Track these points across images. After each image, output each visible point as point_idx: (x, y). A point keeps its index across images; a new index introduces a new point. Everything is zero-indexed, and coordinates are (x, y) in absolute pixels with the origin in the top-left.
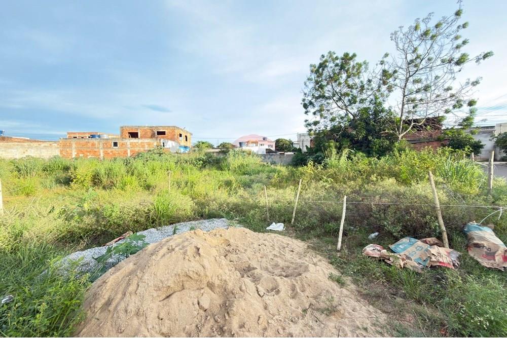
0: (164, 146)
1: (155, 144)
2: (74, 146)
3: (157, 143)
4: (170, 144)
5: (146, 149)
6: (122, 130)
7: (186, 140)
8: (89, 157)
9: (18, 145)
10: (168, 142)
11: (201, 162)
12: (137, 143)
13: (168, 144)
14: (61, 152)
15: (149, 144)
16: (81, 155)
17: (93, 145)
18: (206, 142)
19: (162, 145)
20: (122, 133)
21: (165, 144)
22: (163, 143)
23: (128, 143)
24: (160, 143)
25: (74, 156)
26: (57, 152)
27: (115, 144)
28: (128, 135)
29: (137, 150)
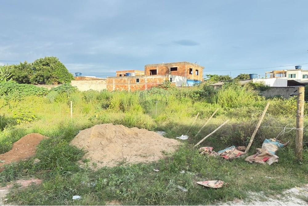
0: (171, 81)
1: (164, 79)
2: (114, 82)
3: (166, 78)
4: (177, 79)
5: (158, 84)
6: (146, 69)
7: (198, 75)
8: (122, 90)
9: (87, 82)
10: (175, 77)
11: (198, 95)
12: (152, 79)
13: (175, 79)
14: (107, 86)
15: (160, 80)
16: (118, 89)
17: (125, 81)
18: (214, 76)
19: (170, 80)
20: (146, 71)
21: (173, 79)
22: (171, 78)
23: (146, 79)
24: (168, 78)
25: (114, 90)
26: (105, 87)
27: (138, 80)
28: (149, 72)
29: (151, 85)
